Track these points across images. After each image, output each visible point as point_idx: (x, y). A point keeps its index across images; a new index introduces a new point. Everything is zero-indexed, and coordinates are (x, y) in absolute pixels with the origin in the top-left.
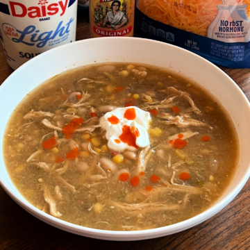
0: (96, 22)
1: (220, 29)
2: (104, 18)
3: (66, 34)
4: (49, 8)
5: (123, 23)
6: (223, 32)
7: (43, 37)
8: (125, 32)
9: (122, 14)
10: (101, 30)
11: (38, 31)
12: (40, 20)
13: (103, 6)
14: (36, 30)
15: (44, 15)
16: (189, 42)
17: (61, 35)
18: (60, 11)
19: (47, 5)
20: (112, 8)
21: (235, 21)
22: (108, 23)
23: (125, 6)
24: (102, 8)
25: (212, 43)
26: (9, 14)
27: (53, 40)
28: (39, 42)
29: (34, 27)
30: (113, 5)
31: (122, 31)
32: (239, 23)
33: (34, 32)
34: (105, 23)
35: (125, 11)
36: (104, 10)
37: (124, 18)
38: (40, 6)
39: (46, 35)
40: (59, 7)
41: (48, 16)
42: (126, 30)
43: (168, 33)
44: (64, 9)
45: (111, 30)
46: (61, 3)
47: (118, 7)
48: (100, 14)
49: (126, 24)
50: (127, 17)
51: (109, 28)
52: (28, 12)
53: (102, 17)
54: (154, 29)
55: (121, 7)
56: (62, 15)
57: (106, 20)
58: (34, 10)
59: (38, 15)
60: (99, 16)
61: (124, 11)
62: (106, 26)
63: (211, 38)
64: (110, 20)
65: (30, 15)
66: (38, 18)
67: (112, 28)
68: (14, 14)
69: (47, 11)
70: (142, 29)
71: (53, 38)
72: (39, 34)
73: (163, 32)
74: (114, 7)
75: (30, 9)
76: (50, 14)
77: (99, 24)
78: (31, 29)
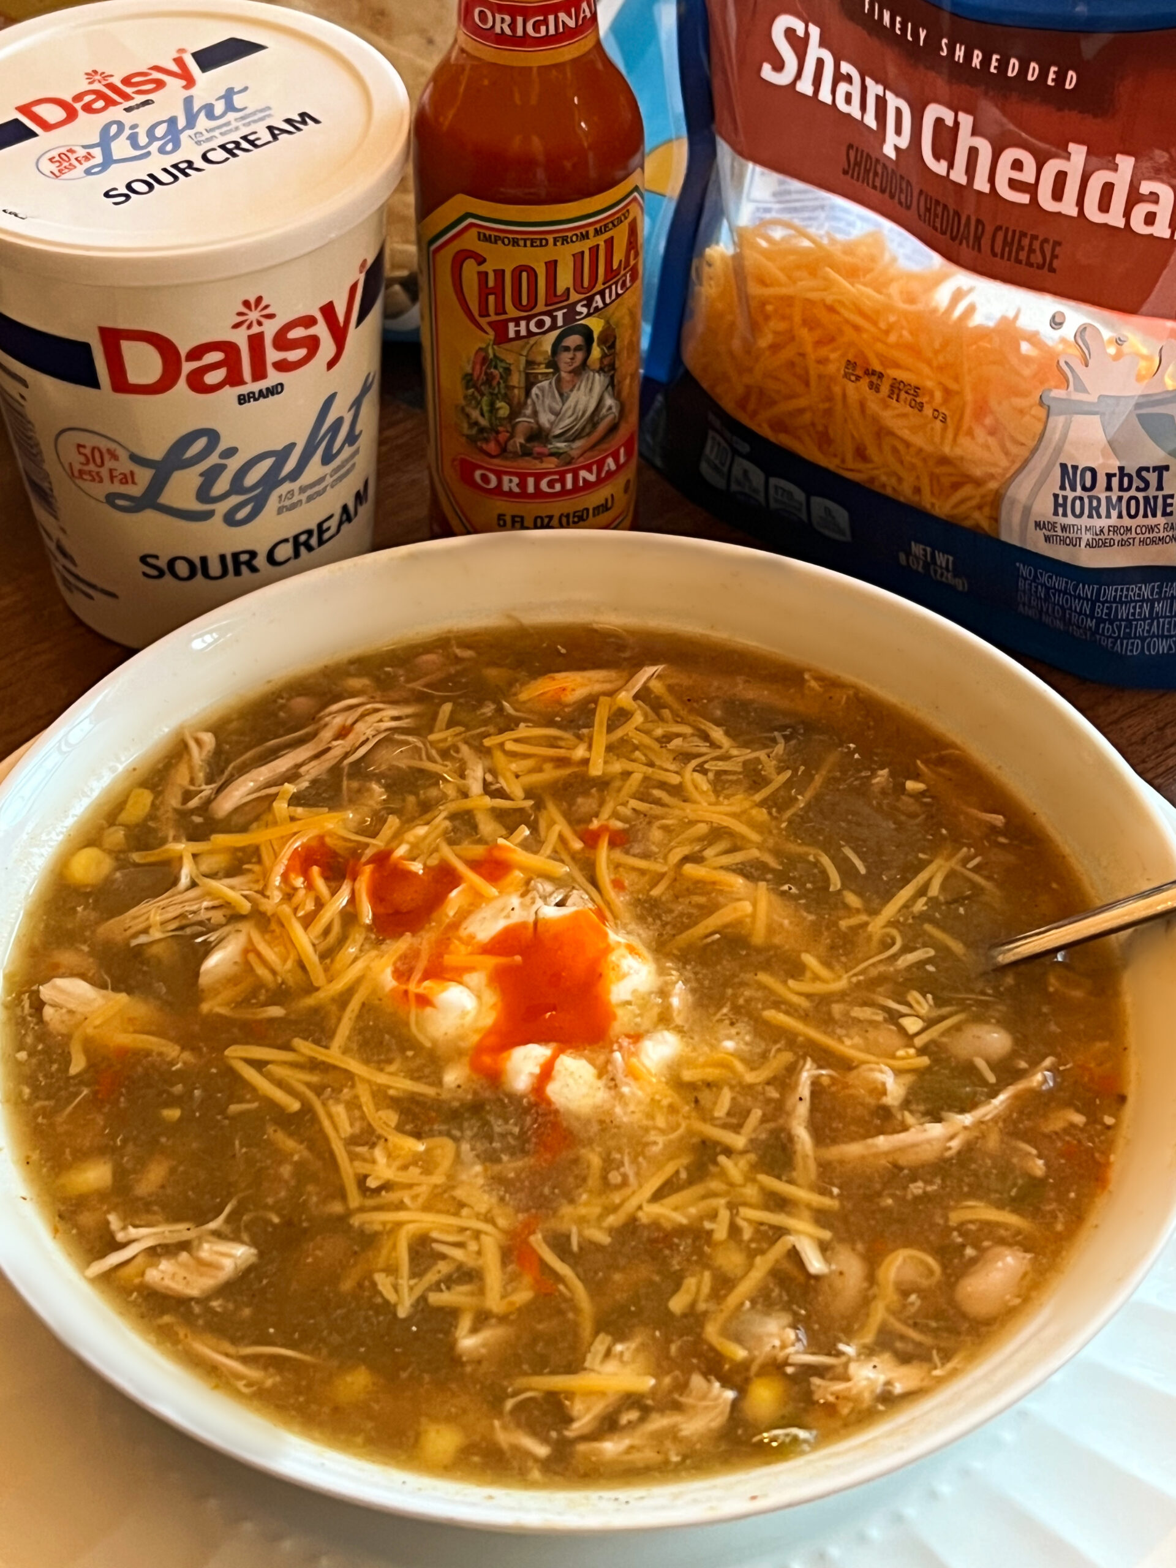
0: (471, 440)
1: (1059, 504)
2: (516, 411)
3: (348, 451)
4: (282, 342)
5: (602, 427)
6: (1070, 520)
7: (252, 478)
8: (611, 463)
9: (600, 381)
10: (499, 474)
11: (231, 452)
12: (242, 400)
13: (510, 359)
14: (222, 446)
15: (259, 373)
16: (917, 549)
17: (327, 459)
18: (327, 347)
19: (270, 329)
20: (553, 364)
21: (1131, 469)
22: (538, 435)
23: (612, 346)
24: (508, 371)
25: (1024, 571)
26: (94, 383)
27: (295, 486)
28: (235, 500)
29: (213, 436)
30: (557, 346)
31: (601, 463)
32: (1152, 477)
33: (214, 459)
34: (520, 440)
35: (612, 367)
36: (517, 379)
37: (609, 401)
38: (240, 338)
39: (268, 463)
40: (321, 330)
41: (274, 377)
42: (615, 456)
43: (819, 503)
44: (339, 335)
45: (550, 464)
46: (328, 310)
47: (580, 356)
48: (494, 398)
49: (613, 428)
50: (617, 396)
51: (540, 457)
52: (187, 367)
53: (504, 410)
54: (757, 476)
55: (596, 352)
56: (331, 364)
57: (524, 421)
58: (215, 356)
59: (234, 379)
60: (493, 409)
61: (608, 368)
62: (526, 453)
63: (1015, 541)
64: (545, 419)
65: (197, 384)
66: (231, 393)
67: (556, 454)
68: (121, 384)
69: (272, 355)
70: (704, 467)
71: (294, 475)
72: (234, 464)
73: (799, 495)
74: (565, 357)
75: (196, 353)
76: (282, 366)
77: (492, 447)
78: (201, 443)
